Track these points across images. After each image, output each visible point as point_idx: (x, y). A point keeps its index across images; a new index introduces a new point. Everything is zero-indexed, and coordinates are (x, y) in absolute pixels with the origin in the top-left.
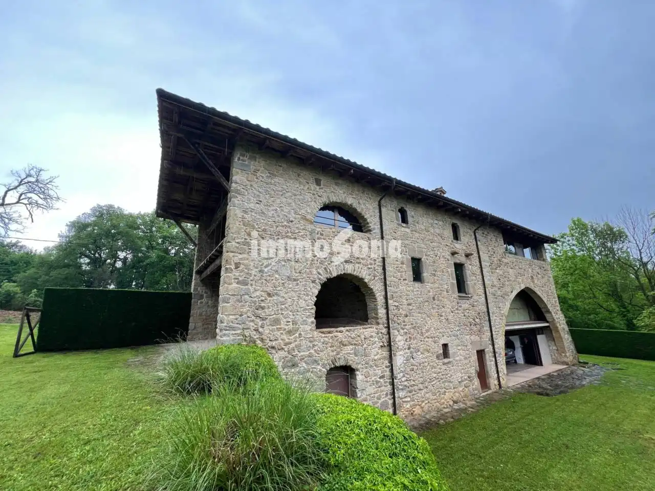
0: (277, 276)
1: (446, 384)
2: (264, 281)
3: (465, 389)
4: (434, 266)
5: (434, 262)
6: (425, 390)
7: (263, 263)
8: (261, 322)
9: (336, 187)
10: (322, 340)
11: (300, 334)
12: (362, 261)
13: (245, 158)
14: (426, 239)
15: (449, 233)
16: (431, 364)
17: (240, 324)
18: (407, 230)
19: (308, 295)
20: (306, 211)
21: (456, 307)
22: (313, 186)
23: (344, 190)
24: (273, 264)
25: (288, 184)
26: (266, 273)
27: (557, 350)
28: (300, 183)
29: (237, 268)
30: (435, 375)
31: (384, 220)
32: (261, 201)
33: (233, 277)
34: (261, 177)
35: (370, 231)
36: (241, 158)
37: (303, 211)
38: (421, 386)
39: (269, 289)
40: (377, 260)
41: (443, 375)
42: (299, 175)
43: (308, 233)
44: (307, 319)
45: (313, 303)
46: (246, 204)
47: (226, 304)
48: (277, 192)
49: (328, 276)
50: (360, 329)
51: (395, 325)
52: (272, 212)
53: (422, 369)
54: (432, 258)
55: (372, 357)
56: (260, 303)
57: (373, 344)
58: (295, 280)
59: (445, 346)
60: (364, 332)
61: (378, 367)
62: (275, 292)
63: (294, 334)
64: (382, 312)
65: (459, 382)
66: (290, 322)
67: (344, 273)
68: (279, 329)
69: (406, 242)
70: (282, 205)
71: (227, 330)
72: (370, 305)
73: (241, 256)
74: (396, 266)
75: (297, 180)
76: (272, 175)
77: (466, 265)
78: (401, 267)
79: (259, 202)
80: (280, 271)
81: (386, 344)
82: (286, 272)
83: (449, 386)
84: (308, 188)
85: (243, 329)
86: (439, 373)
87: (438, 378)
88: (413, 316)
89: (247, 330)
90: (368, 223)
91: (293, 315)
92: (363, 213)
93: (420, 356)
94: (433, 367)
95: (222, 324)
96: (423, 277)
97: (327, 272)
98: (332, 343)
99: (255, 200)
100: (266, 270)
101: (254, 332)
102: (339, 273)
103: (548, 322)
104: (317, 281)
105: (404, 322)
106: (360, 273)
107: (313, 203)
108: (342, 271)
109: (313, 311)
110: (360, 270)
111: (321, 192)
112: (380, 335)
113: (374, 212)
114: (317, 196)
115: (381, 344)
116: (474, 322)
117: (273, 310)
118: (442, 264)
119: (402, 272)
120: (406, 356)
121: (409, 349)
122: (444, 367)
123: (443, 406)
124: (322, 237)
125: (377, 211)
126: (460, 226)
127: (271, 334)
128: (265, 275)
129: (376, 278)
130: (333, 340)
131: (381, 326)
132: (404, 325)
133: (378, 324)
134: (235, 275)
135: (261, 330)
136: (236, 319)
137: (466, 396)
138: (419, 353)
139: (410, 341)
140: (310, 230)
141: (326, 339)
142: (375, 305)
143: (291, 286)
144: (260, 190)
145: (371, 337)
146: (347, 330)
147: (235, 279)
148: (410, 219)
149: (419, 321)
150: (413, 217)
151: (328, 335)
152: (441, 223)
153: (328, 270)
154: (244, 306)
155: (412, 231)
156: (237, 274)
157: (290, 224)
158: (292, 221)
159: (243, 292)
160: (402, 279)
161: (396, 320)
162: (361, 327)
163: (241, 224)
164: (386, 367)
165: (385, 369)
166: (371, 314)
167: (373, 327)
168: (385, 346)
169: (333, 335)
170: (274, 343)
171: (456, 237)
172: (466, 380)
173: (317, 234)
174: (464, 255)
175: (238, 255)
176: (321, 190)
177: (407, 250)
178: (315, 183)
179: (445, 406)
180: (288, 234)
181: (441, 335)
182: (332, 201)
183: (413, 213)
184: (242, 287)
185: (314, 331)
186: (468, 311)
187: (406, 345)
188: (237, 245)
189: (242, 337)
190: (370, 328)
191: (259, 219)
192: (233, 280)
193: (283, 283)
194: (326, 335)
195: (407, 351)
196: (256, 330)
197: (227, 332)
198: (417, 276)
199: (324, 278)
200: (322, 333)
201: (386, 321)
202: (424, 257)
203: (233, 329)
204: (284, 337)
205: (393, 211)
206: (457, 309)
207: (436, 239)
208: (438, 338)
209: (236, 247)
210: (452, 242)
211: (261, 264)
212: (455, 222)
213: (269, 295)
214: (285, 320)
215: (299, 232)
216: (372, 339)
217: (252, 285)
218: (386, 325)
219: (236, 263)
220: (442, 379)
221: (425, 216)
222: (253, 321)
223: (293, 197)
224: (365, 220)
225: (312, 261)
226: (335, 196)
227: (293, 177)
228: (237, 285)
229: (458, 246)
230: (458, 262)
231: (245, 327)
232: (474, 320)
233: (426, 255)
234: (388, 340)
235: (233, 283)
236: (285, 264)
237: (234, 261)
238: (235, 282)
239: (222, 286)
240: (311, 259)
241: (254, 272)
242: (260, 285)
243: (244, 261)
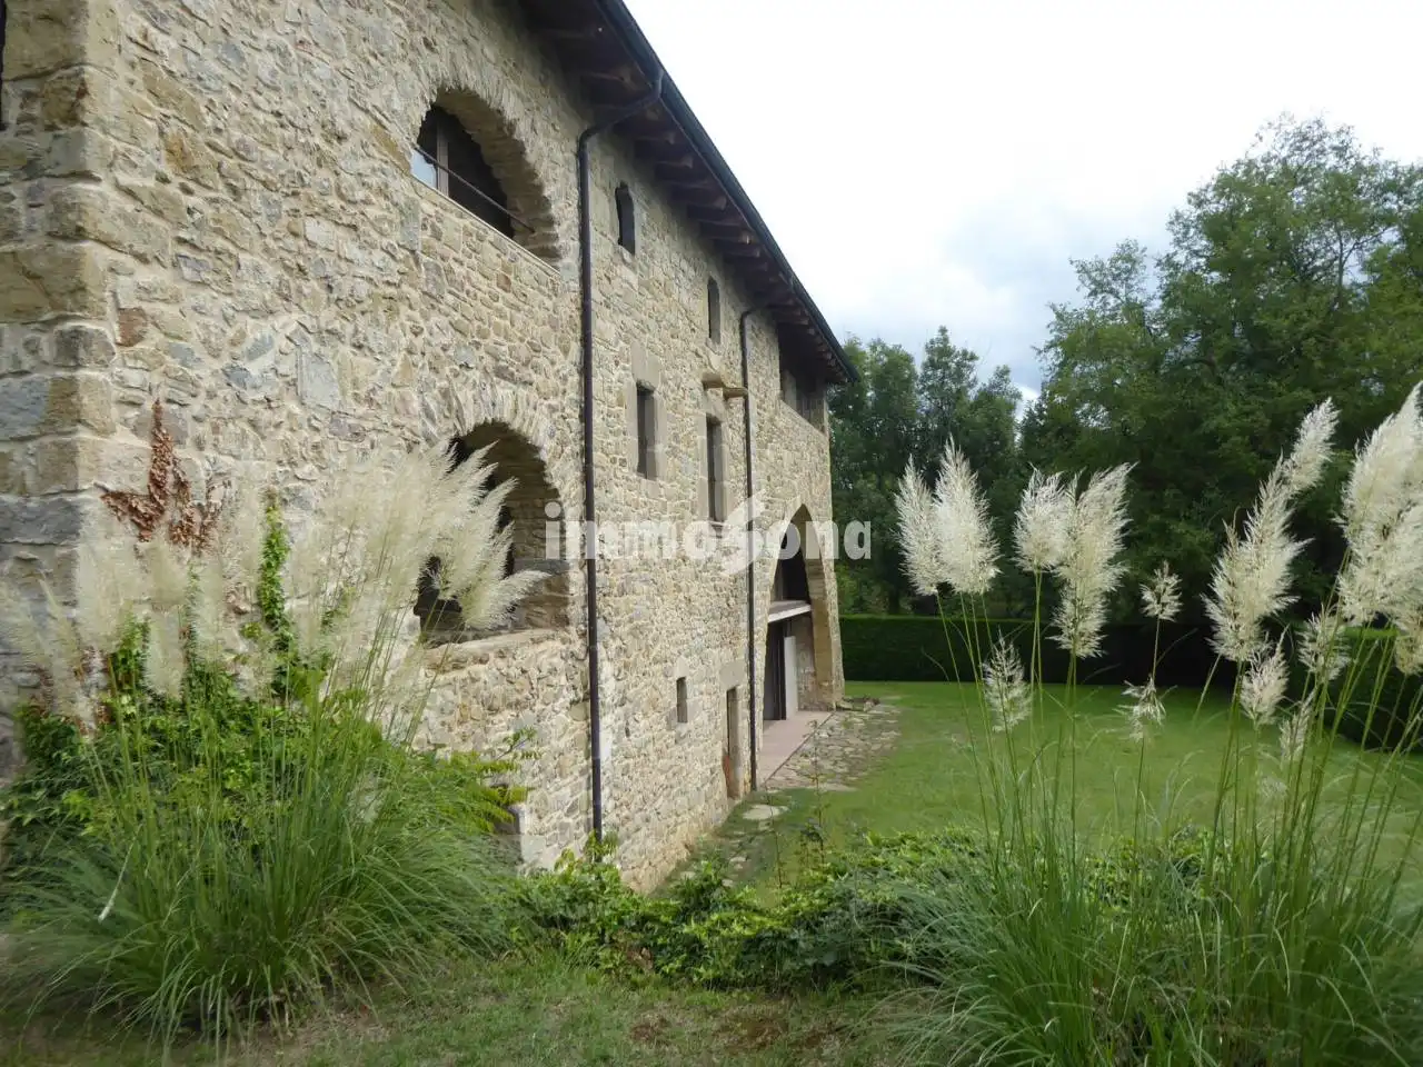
0: (294, 407)
2: (246, 427)
4: (674, 420)
5: (675, 406)
7: (243, 334)
12: (534, 376)
14: (664, 322)
16: (658, 745)
18: (631, 276)
20: (389, 100)
23: (496, 49)
24: (281, 342)
26: (255, 387)
27: (815, 675)
29: (130, 339)
30: (662, 779)
33: (119, 392)
35: (557, 254)
37: (377, 98)
38: (638, 819)
39: (269, 471)
40: (570, 379)
41: (674, 775)
43: (395, 215)
49: (453, 427)
51: (599, 623)
52: (271, 62)
53: (642, 763)
54: (673, 391)
55: (554, 742)
57: (555, 698)
58: (355, 435)
59: (681, 685)
60: (536, 656)
61: (565, 776)
62: (291, 485)
64: (576, 579)
67: (494, 420)
69: (629, 322)
70: (305, 35)
73: (146, 275)
74: (607, 409)
77: (723, 425)
78: (617, 416)
80: (304, 385)
81: (582, 694)
82: (323, 392)
83: (682, 805)
86: (669, 769)
87: (666, 788)
88: (633, 592)
90: (552, 222)
92: (541, 175)
93: (641, 725)
94: (660, 754)
97: (450, 408)
98: (464, 707)
100: (254, 368)
102: (483, 416)
103: (809, 601)
105: (617, 612)
106: (531, 423)
107: (408, 68)
108: (488, 410)
110: (529, 412)
111: (432, 26)
112: (569, 661)
113: (568, 180)
114: (420, 37)
115: (572, 695)
118: (688, 415)
119: (619, 433)
120: (617, 727)
121: (623, 703)
122: (677, 751)
123: (671, 868)
124: (437, 246)
125: (574, 178)
126: (720, 294)
128: (250, 395)
129: (566, 450)
130: (466, 694)
131: (572, 631)
132: (616, 625)
133: (565, 622)
134: (122, 382)
137: (706, 827)
138: (639, 715)
139: (625, 677)
140: (401, 201)
141: (449, 693)
143: (342, 461)
145: (553, 671)
146: (498, 653)
147: (122, 402)
148: (638, 239)
149: (643, 610)
150: (643, 230)
151: (452, 676)
152: (691, 272)
153: (453, 403)
155: (640, 283)
156: (135, 378)
157: (335, 150)
158: (341, 138)
160: (618, 458)
161: (601, 605)
163: (138, 79)
164: (581, 772)
165: (579, 780)
167: (557, 636)
168: (581, 700)
169: (463, 674)
171: (713, 329)
173: (425, 227)
174: (722, 393)
175: (129, 261)
176: (433, 16)
177: (630, 355)
179: (675, 867)
180: (329, 200)
181: (677, 651)
183: (643, 215)
185: (417, 661)
187: (617, 692)
188: (130, 206)
190: (547, 638)
191: (217, 77)
192: (115, 412)
193: (315, 447)
194: (448, 677)
195: (619, 710)
199: (441, 434)
200: (436, 668)
201: (584, 613)
202: (660, 386)
205: (604, 191)
207: (681, 324)
208: (672, 661)
209: (123, 215)
210: (706, 343)
211: (231, 333)
212: (713, 276)
215: (366, 202)
216: (554, 681)
217: (200, 445)
218: (583, 628)
219: (123, 311)
223: (342, 11)
224: (546, 204)
225: (409, 352)
226: (471, 65)
230: (713, 413)
233: (662, 381)
234: (586, 680)
235: (119, 428)
236: (323, 350)
237: (114, 295)
238: (125, 422)
239: (23, 440)
240: (404, 342)
241: (206, 372)
242: (233, 447)
243: (162, 306)
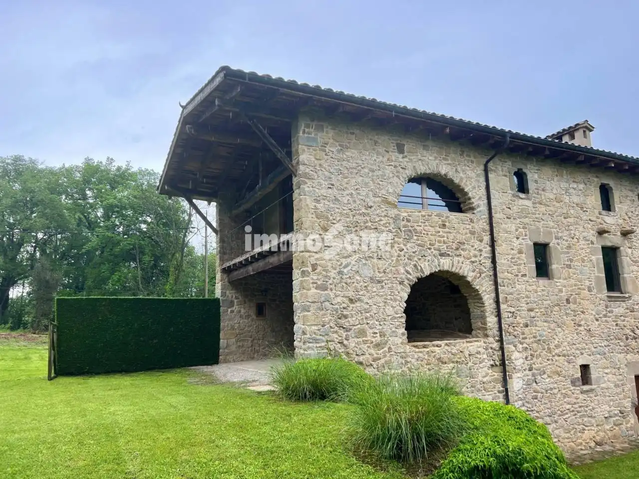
0: (358, 278)
1: (586, 419)
2: (344, 284)
3: (615, 427)
4: (568, 253)
5: (569, 247)
6: (554, 425)
7: (342, 263)
8: (346, 333)
9: (425, 152)
10: (416, 356)
11: (390, 348)
12: (462, 252)
13: (311, 130)
14: (557, 214)
15: (594, 200)
16: (564, 391)
17: (323, 336)
18: (527, 202)
19: (395, 300)
20: (388, 190)
21: (605, 313)
22: (395, 155)
23: (435, 155)
24: (353, 263)
25: (363, 158)
26: (346, 275)
28: (378, 154)
29: (314, 270)
30: (568, 406)
31: (492, 191)
32: (333, 185)
33: (311, 281)
34: (331, 154)
35: (473, 209)
36: (307, 130)
37: (384, 192)
38: (548, 419)
39: (351, 294)
40: (484, 250)
41: (580, 407)
42: (376, 142)
43: (391, 221)
44: (397, 330)
45: (403, 310)
46: (317, 190)
47: (306, 313)
48: (351, 170)
49: (419, 275)
50: (463, 343)
51: (510, 338)
52: (348, 198)
53: (549, 397)
54: (567, 241)
55: (480, 378)
56: (342, 311)
57: (480, 363)
58: (379, 282)
59: (585, 368)
60: (468, 347)
61: (489, 391)
62: (358, 297)
63: (383, 348)
64: (491, 320)
65: (606, 418)
66: (377, 333)
67: (440, 271)
68: (365, 342)
69: (526, 220)
70: (358, 187)
71: (310, 343)
72: (475, 311)
73: (317, 256)
74: (511, 256)
75: (374, 149)
76: (343, 148)
77: (622, 248)
78: (519, 258)
79: (331, 186)
80: (361, 272)
81: (498, 363)
82: (367, 272)
83: (590, 422)
84: (388, 160)
85: (327, 341)
86: (575, 403)
87: (573, 411)
88: (536, 326)
89: (331, 343)
90: (470, 199)
91: (380, 325)
92: (462, 185)
93: (547, 380)
94: (565, 395)
95: (305, 336)
96: (552, 269)
97: (417, 269)
98: (429, 360)
99: (326, 184)
100: (345, 271)
101: (339, 345)
102: (434, 270)
104: (406, 282)
105: (523, 334)
106: (461, 268)
107: (395, 178)
108: (436, 268)
109: (403, 320)
110: (460, 264)
111: (404, 162)
112: (490, 350)
113: (478, 181)
114: (399, 168)
115: (492, 362)
116: (633, 334)
117: (357, 318)
118: (583, 249)
119: (520, 264)
120: (526, 378)
121: (530, 370)
122: (581, 397)
123: (580, 447)
124: (409, 224)
125: (482, 179)
126: (613, 188)
127: (357, 347)
128: (344, 277)
129: (483, 275)
130: (429, 356)
131: (491, 339)
132: (523, 339)
133: (486, 336)
134: (313, 279)
135: (345, 342)
136: (319, 330)
137: (615, 436)
138: (545, 376)
139: (532, 359)
140: (393, 216)
141: (421, 355)
142: (482, 311)
143: (375, 289)
144: (332, 171)
145: (478, 353)
146: (446, 344)
147: (313, 283)
148: (531, 186)
149: (545, 333)
150: (536, 182)
151: (422, 350)
152: (581, 186)
153: (419, 268)
154: (325, 314)
155: (534, 203)
156: (315, 278)
157: (369, 211)
158: (371, 207)
159: (323, 299)
160: (520, 274)
161: (512, 331)
162: (465, 340)
163: (314, 216)
164: (499, 392)
165: (498, 394)
166: (476, 323)
167: (481, 341)
168: (496, 365)
169: (428, 350)
170: (361, 359)
171: (607, 205)
172: (616, 415)
173: (403, 220)
174: (619, 234)
175: (314, 254)
176: (405, 159)
177: (528, 233)
178: (396, 151)
179: (583, 448)
180: (367, 224)
181: (578, 352)
182: (419, 173)
183: (536, 176)
184: (322, 292)
185: (405, 344)
186: (622, 318)
187: (526, 365)
189: (326, 351)
190: (476, 341)
191: (333, 208)
192: (311, 285)
193: (365, 287)
194: (420, 350)
195: (527, 372)
196: (341, 343)
197: (311, 345)
198: (543, 269)
199: (413, 277)
200: (416, 347)
201: (498, 333)
202: (554, 241)
203: (316, 341)
204: (372, 351)
205: (506, 176)
206: (605, 316)
207: (572, 211)
208: (574, 356)
210: (600, 214)
211: (339, 263)
212: (605, 182)
213: (351, 301)
214: (371, 331)
215: (381, 220)
216: (479, 356)
217: (331, 290)
218: (497, 338)
219: (312, 265)
220: (578, 412)
221: (556, 179)
222: (336, 332)
223: (370, 175)
224: (466, 194)
225: (399, 256)
226: (423, 165)
227: (368, 146)
228: (316, 291)
229: (610, 220)
230: (609, 244)
231: (328, 339)
232: (633, 331)
233: (557, 238)
234: (501, 358)
235: (312, 288)
236: (367, 262)
237: (310, 262)
238: (314, 287)
239: (298, 292)
240: (396, 254)
241: (333, 274)
242: (340, 289)
243: (321, 262)
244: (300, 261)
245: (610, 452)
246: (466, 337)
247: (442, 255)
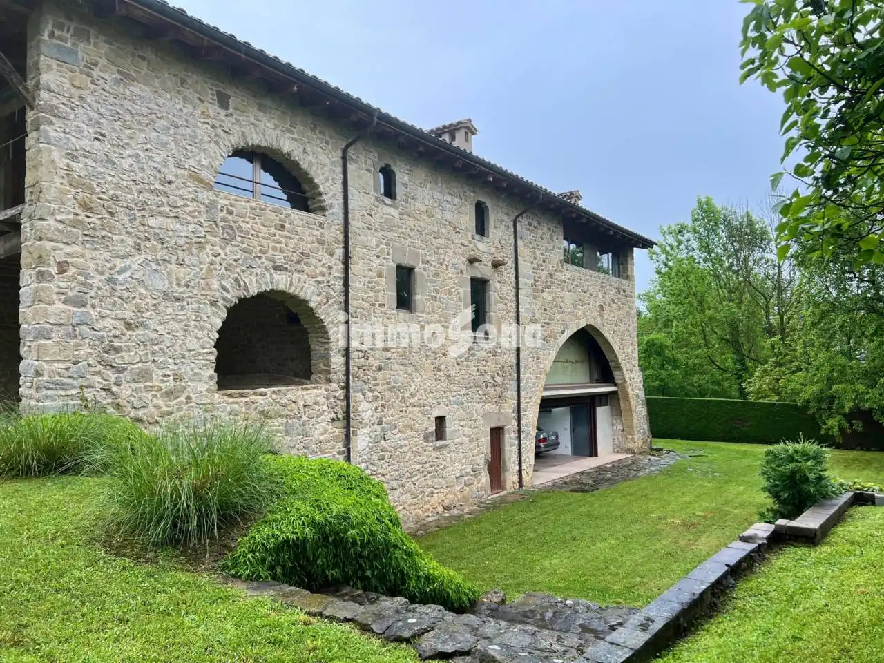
0: (143, 291)
1: (436, 480)
2: (116, 299)
3: (465, 488)
4: (435, 282)
5: (436, 275)
6: (401, 490)
7: (115, 265)
8: (116, 376)
9: (261, 114)
10: (228, 409)
11: (188, 398)
12: (305, 267)
13: (65, 34)
14: (426, 231)
15: (468, 220)
16: (415, 449)
17: (74, 378)
18: (393, 211)
19: (202, 328)
20: (200, 161)
21: (466, 356)
22: (214, 109)
23: (276, 122)
24: (135, 266)
25: (161, 101)
26: (121, 284)
27: (623, 431)
28: (185, 99)
29: (62, 272)
30: (418, 467)
31: (351, 189)
32: (104, 135)
33: (56, 290)
34: (101, 81)
35: (323, 209)
36: (57, 33)
37: (192, 162)
38: (394, 484)
39: (128, 315)
40: (335, 267)
41: (431, 466)
42: (183, 82)
43: (202, 208)
44: (202, 372)
45: (213, 344)
46: (73, 140)
47: (43, 342)
48: (137, 118)
49: (242, 294)
50: (298, 390)
51: (359, 383)
52: (130, 161)
53: (398, 456)
54: (435, 267)
55: (317, 437)
56: (112, 341)
57: (318, 416)
58: (177, 300)
59: (440, 420)
60: (303, 396)
61: (326, 453)
62: (140, 320)
63: (177, 398)
64: (337, 361)
65: (457, 477)
66: (169, 376)
67: (272, 290)
68: (149, 388)
69: (390, 235)
70: (149, 146)
71: (49, 389)
72: (316, 348)
73: (68, 249)
74: (367, 280)
75: (179, 92)
76: (125, 78)
77: (491, 282)
78: (377, 283)
79: (101, 137)
80: (148, 282)
81: (340, 416)
82: (161, 284)
83: (440, 483)
84: (203, 113)
85: (81, 387)
86: (426, 463)
87: (423, 472)
88: (391, 370)
89: (89, 390)
90: (320, 194)
91: (175, 363)
92: (312, 173)
93: (398, 436)
94: (416, 454)
95: (40, 378)
96: (415, 300)
97: (239, 286)
98: (247, 413)
99: (91, 131)
100: (120, 278)
101: (103, 393)
102: (263, 288)
103: (616, 385)
104: (221, 302)
105: (375, 379)
106: (302, 289)
107: (213, 144)
108: (267, 285)
109: (213, 358)
110: (301, 284)
111: (229, 123)
112: (332, 400)
113: (334, 172)
114: (220, 130)
115: (333, 415)
116: (492, 381)
117: (136, 353)
118: (451, 278)
119: (379, 291)
120: (373, 435)
121: (380, 423)
122: (434, 454)
123: (426, 514)
124: (230, 217)
125: (339, 169)
126: (490, 209)
127: (135, 397)
128: (118, 287)
129: (331, 301)
130: (248, 408)
131: (334, 386)
132: (374, 385)
133: (329, 381)
134: (58, 286)
135: (114, 389)
136: (67, 369)
137: (465, 499)
138: (396, 431)
139: (383, 411)
140: (206, 202)
141: (236, 407)
142: (326, 349)
143: (169, 310)
144: (102, 111)
145: (317, 403)
146: (274, 392)
147: (58, 293)
148: (400, 190)
149: (400, 379)
150: (406, 185)
151: (238, 400)
152: (456, 200)
153: (242, 284)
154: (80, 345)
155: (401, 214)
156: (63, 285)
157: (167, 188)
158: (170, 183)
159: (77, 320)
160: (377, 303)
161: (362, 375)
162: (300, 387)
163: (65, 182)
164: (339, 453)
165: (337, 456)
166: (317, 365)
167: (321, 388)
168: (339, 419)
169: (247, 399)
170: (141, 413)
171: (481, 229)
172: (468, 474)
173: (222, 211)
174: (490, 264)
175: (61, 245)
176: (229, 118)
177: (391, 251)
178: (216, 102)
179: (430, 514)
180: (162, 209)
181: (435, 401)
182: (250, 144)
183: (406, 178)
184: (76, 309)
185: (213, 392)
186: (484, 363)
187: (375, 418)
188: (61, 226)
189: (80, 402)
190: (314, 388)
191: (102, 173)
192: (55, 297)
193: (154, 305)
194: (235, 400)
195: (376, 426)
196: (107, 390)
197: (50, 392)
198: (405, 301)
199: (233, 297)
200: (229, 395)
201: (344, 378)
202: (420, 265)
203: (61, 386)
204: (160, 402)
205: (369, 171)
206: (467, 360)
207: (443, 230)
208: (430, 407)
209: (58, 230)
210: (473, 238)
211: (109, 265)
212: (482, 200)
213: (129, 326)
214: (160, 373)
215: (185, 205)
216: (317, 408)
217: (93, 306)
218: (343, 384)
219: (58, 263)
220: (429, 473)
221: (428, 185)
222: (99, 373)
223: (171, 131)
224: (316, 186)
225: (212, 264)
226: (257, 133)
227: (169, 84)
228: (63, 306)
229: (483, 248)
230: (479, 276)
231: (84, 384)
232: (493, 378)
233: (424, 262)
234: (345, 409)
235: (57, 302)
236: (159, 268)
237: (54, 257)
238: (60, 300)
239: (28, 306)
240: (208, 260)
241: (96, 281)
242: (110, 307)
243: (75, 259)
244: (36, 255)
245: (457, 517)
246: (303, 384)
247: (276, 268)
